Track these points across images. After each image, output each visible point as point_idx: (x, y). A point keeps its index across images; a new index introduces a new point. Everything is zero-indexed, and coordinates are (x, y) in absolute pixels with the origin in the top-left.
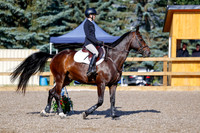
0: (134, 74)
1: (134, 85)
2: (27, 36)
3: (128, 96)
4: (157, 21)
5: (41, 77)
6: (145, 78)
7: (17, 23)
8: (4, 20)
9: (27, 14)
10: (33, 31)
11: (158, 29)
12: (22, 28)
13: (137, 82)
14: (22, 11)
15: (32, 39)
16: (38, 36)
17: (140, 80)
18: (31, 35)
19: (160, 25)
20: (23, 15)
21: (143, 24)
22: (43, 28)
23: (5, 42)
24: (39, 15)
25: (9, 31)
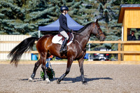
0: (97, 53)
1: (98, 60)
2: (22, 26)
3: (94, 67)
4: (113, 16)
5: (32, 54)
6: (105, 55)
7: (15, 17)
8: (6, 15)
9: (23, 10)
10: (26, 22)
11: (114, 21)
12: (19, 20)
13: (100, 58)
14: (19, 8)
15: (26, 28)
16: (30, 26)
17: (101, 57)
18: (25, 25)
19: (115, 18)
20: (20, 11)
21: (103, 18)
22: (34, 20)
23: (7, 30)
24: (31, 11)
25: (10, 22)
